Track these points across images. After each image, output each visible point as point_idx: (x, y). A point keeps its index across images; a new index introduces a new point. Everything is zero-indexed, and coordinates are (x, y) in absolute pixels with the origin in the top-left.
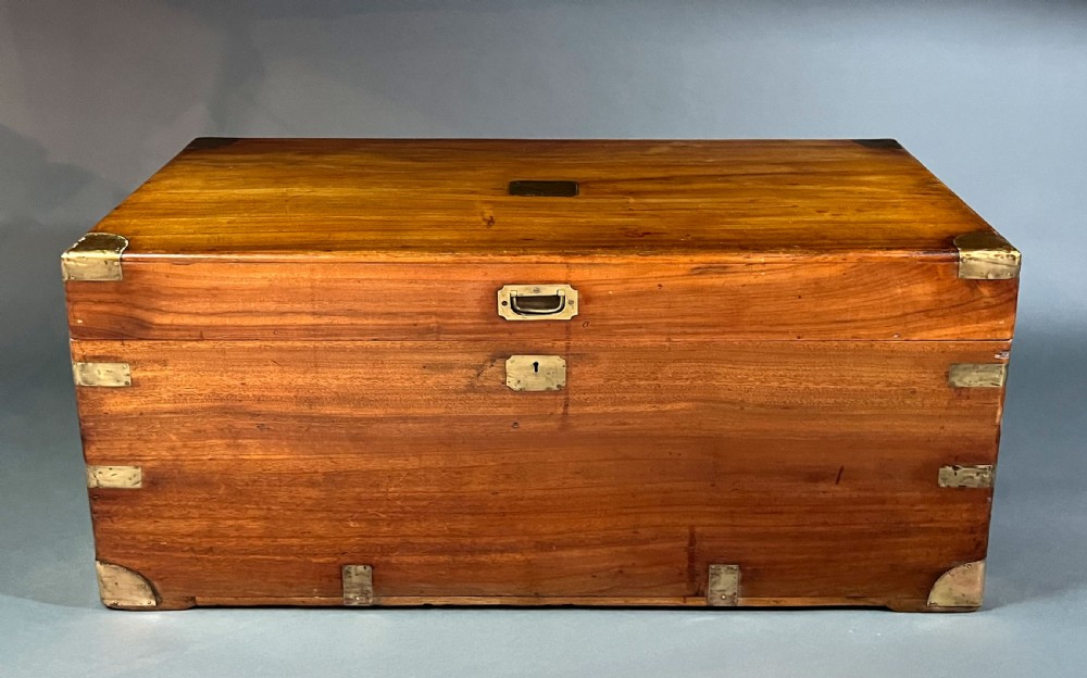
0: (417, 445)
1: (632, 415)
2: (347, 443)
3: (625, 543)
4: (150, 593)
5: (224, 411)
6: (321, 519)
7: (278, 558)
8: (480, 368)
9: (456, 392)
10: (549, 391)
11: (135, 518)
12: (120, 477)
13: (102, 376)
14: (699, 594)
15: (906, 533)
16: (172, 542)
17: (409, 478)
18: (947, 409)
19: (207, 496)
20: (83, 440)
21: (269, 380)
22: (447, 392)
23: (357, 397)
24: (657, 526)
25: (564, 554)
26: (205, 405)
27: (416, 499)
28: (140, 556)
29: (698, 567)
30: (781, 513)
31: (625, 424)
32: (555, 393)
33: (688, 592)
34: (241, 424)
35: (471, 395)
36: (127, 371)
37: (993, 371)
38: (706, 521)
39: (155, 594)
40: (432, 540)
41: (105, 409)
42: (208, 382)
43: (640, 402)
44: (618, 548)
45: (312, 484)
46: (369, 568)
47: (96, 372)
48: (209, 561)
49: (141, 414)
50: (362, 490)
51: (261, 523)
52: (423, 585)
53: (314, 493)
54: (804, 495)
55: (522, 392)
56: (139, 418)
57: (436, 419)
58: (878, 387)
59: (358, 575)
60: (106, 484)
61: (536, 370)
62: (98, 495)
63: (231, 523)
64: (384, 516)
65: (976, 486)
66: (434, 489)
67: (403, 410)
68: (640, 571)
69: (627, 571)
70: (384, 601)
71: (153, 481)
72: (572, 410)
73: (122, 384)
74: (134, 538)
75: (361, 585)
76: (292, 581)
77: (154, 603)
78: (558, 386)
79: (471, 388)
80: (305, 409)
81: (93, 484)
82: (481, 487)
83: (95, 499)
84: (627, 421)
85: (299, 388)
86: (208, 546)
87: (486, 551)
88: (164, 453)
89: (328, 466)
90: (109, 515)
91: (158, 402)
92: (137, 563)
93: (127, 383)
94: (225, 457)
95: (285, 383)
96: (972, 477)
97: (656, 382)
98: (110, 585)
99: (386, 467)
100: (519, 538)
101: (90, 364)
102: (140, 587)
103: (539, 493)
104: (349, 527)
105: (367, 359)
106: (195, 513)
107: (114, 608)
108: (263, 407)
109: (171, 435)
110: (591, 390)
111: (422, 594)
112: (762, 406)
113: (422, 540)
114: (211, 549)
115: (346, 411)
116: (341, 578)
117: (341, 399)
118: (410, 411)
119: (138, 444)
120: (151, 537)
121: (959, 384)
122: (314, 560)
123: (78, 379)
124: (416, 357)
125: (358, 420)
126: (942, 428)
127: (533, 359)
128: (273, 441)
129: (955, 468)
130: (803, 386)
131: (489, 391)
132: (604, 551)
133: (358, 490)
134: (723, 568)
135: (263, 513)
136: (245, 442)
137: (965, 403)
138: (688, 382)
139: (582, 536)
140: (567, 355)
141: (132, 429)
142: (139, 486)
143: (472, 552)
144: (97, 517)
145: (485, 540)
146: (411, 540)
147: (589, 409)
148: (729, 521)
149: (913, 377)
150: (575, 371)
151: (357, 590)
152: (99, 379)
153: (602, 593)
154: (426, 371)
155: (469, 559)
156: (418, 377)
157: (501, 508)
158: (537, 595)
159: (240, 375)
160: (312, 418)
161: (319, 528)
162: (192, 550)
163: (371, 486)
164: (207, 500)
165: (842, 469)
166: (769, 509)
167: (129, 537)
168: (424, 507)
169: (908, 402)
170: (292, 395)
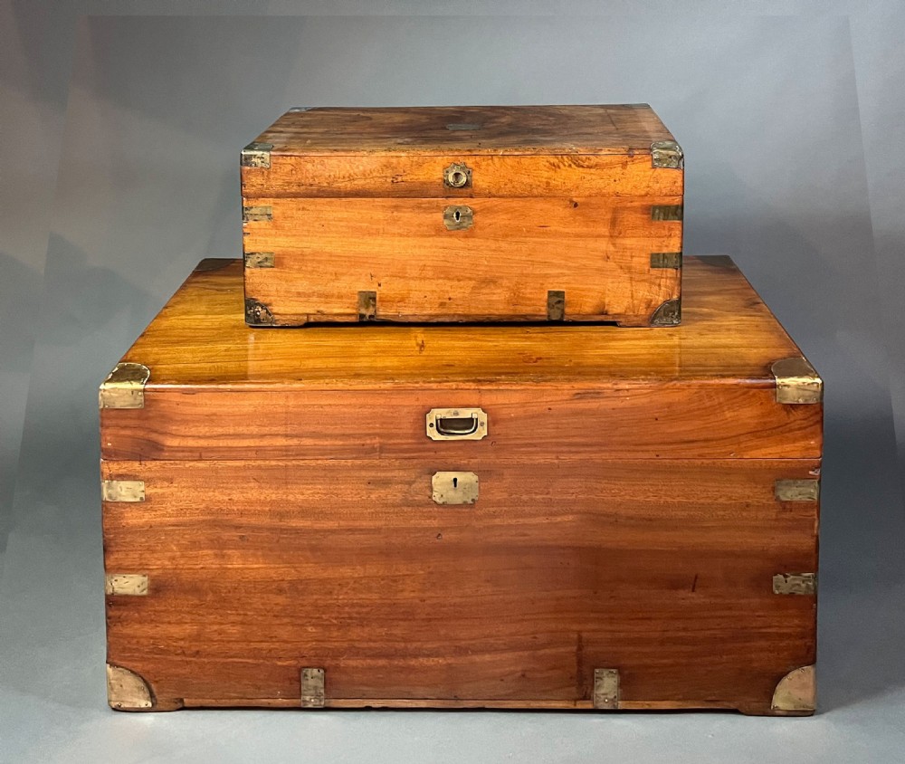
0: (364, 555)
1: (530, 526)
2: (309, 554)
3: (526, 649)
4: (148, 695)
5: (214, 524)
6: (286, 624)
7: (250, 661)
9: (394, 506)
10: (465, 504)
11: (140, 623)
12: (130, 584)
13: (123, 493)
14: (586, 697)
15: (750, 638)
16: (168, 646)
17: (357, 585)
18: (775, 520)
19: (197, 602)
20: (105, 551)
21: (250, 496)
22: (386, 505)
23: (317, 511)
24: (552, 631)
25: (478, 659)
26: (201, 518)
27: (361, 606)
28: (143, 659)
29: (586, 671)
30: (650, 619)
31: (526, 535)
32: (471, 506)
33: (577, 696)
34: (226, 535)
35: (405, 509)
36: (143, 488)
37: (808, 487)
38: (591, 626)
39: (152, 696)
40: (372, 644)
41: (124, 522)
42: (204, 498)
43: (537, 515)
44: (521, 653)
45: (280, 591)
46: (321, 671)
48: (196, 663)
49: (151, 527)
50: (319, 596)
51: (238, 628)
52: (365, 688)
53: (281, 599)
54: (667, 602)
55: (444, 505)
56: (150, 529)
57: (378, 530)
59: (312, 677)
60: (120, 591)
61: (455, 486)
62: (113, 601)
63: (215, 627)
65: (803, 594)
66: (375, 596)
67: (351, 523)
68: (539, 675)
69: (528, 674)
70: (333, 703)
71: (156, 588)
73: (138, 500)
74: (139, 642)
75: (316, 688)
76: (260, 683)
77: (150, 704)
78: (473, 500)
79: (405, 502)
80: (276, 522)
81: (110, 591)
82: (412, 595)
83: (110, 606)
84: (526, 532)
85: (272, 502)
86: (196, 649)
87: (416, 656)
88: (166, 562)
89: (292, 574)
90: (120, 620)
91: (164, 516)
92: (139, 666)
93: (141, 498)
94: (214, 566)
95: (262, 498)
96: (799, 585)
97: (548, 496)
98: (117, 687)
99: (337, 575)
100: (442, 643)
101: (115, 482)
102: (139, 689)
103: (458, 600)
104: (306, 631)
105: (325, 476)
106: (188, 618)
107: (117, 710)
108: (244, 520)
109: (173, 546)
110: (499, 503)
111: (364, 696)
112: (632, 518)
113: (365, 645)
114: (198, 652)
115: (308, 523)
116: (300, 681)
117: (305, 512)
118: (357, 524)
119: (147, 555)
120: (152, 641)
121: (783, 499)
122: (279, 663)
123: (105, 495)
124: (363, 473)
125: (317, 531)
126: (773, 539)
127: (453, 475)
128: (251, 551)
129: (785, 576)
131: (419, 504)
132: (510, 655)
133: (315, 597)
134: (605, 672)
135: (240, 618)
136: (230, 552)
137: (788, 515)
138: (573, 497)
139: (492, 641)
140: (479, 471)
141: (143, 540)
142: (145, 593)
143: (404, 656)
144: (111, 622)
145: (415, 645)
146: (357, 644)
147: (497, 521)
148: (609, 627)
149: (747, 492)
150: (486, 486)
151: (312, 692)
152: (120, 495)
153: (508, 697)
154: (371, 487)
155: (402, 662)
156: (364, 492)
157: (427, 614)
158: (456, 698)
159: (228, 491)
160: (282, 530)
161: (284, 633)
162: (183, 653)
163: (326, 593)
164: (197, 606)
165: (696, 577)
166: (641, 615)
167: (135, 641)
168: (367, 613)
169: (744, 514)
170: (267, 509)
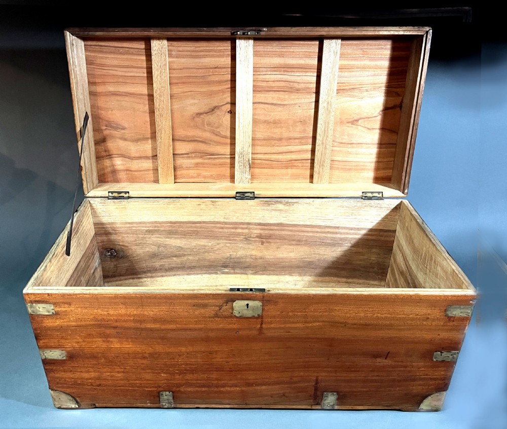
0: (192, 341)
1: (292, 328)
2: (159, 341)
3: (287, 383)
4: (75, 402)
5: (100, 326)
6: (149, 373)
7: (130, 388)
8: (220, 307)
9: (210, 318)
10: (253, 317)
11: (64, 372)
12: (55, 354)
13: (41, 310)
14: (318, 404)
15: (414, 380)
16: (83, 381)
17: (188, 355)
18: (442, 326)
19: (96, 363)
20: (36, 339)
21: (120, 312)
22: (205, 317)
23: (162, 320)
24: (301, 376)
25: (258, 388)
26: (91, 323)
27: (192, 365)
28: (68, 387)
29: (319, 393)
30: (358, 371)
31: (290, 332)
32: (257, 318)
33: (313, 404)
34: (108, 331)
35: (217, 319)
36: (52, 307)
37: (467, 309)
38: (324, 374)
39: (77, 403)
40: (199, 382)
41: (44, 325)
42: (92, 313)
43: (297, 322)
44: (283, 385)
45: (144, 358)
46: (171, 393)
47: (38, 308)
48: (100, 389)
49: (62, 327)
50: (167, 360)
51: (122, 374)
52: (196, 400)
53: (145, 361)
54: (370, 364)
55: (241, 317)
56: (60, 329)
57: (200, 329)
58: (411, 316)
59: (166, 396)
60: (50, 358)
61: (248, 308)
62: (46, 362)
63: (108, 374)
64: (177, 372)
65: (449, 360)
66: (199, 360)
67: (184, 326)
68: (292, 395)
69: (286, 394)
70: (178, 406)
71: (71, 356)
72: (264, 326)
73: (51, 313)
74: (65, 380)
75: (168, 400)
76: (137, 398)
77: (77, 406)
78: (258, 315)
79: (216, 316)
80: (138, 325)
81: (44, 357)
82: (222, 360)
83: (45, 364)
84: (291, 331)
85: (134, 315)
86: (98, 383)
87: (224, 387)
88: (74, 344)
89: (150, 350)
90: (52, 371)
91: (69, 322)
92: (68, 391)
93: (53, 313)
94: (103, 346)
95: (128, 313)
96: (448, 357)
97: (305, 313)
98: (57, 399)
99: (177, 351)
100: (239, 381)
101: (34, 304)
102: (70, 400)
103: (248, 362)
104: (161, 376)
105: (166, 302)
106: (91, 370)
107: (60, 408)
108: (118, 324)
109: (76, 336)
110: (274, 317)
111: (195, 403)
112: (355, 324)
113: (195, 382)
114: (100, 384)
115: (157, 326)
116: (159, 397)
117: (155, 320)
118: (188, 326)
119: (63, 341)
120: (73, 380)
121: (450, 315)
122: (147, 389)
123: (30, 310)
124: (190, 301)
125: (163, 330)
126: (439, 335)
127: (246, 302)
128: (125, 339)
129: (441, 353)
130: (375, 316)
131: (225, 317)
132: (277, 387)
133: (165, 360)
134: (330, 394)
135: (122, 370)
136: (111, 340)
137: (451, 324)
138: (321, 314)
139: (267, 380)
140: (263, 300)
141: (58, 333)
142: (64, 358)
143: (217, 387)
144: (47, 372)
145: (223, 382)
146: (189, 381)
147: (272, 326)
148: (334, 375)
149: (429, 311)
150: (266, 308)
151: (167, 401)
152: (39, 311)
153: (275, 404)
154: (194, 308)
155: (216, 389)
156: (191, 310)
157: (230, 368)
158: (246, 404)
159: (106, 310)
160: (142, 329)
161: (148, 376)
162: (92, 385)
163: (171, 359)
164: (96, 364)
165: (389, 353)
166: (353, 369)
167: (63, 380)
168: (195, 368)
169: (424, 323)
170: (132, 318)
